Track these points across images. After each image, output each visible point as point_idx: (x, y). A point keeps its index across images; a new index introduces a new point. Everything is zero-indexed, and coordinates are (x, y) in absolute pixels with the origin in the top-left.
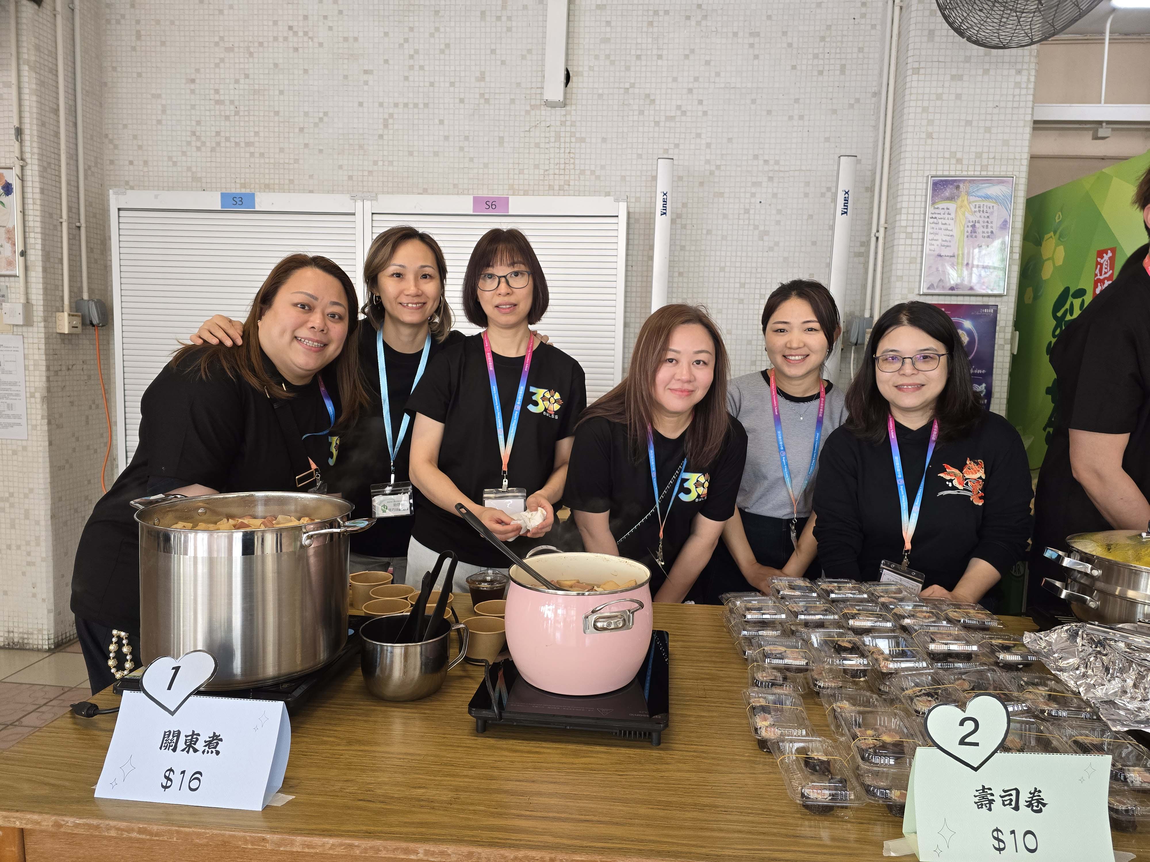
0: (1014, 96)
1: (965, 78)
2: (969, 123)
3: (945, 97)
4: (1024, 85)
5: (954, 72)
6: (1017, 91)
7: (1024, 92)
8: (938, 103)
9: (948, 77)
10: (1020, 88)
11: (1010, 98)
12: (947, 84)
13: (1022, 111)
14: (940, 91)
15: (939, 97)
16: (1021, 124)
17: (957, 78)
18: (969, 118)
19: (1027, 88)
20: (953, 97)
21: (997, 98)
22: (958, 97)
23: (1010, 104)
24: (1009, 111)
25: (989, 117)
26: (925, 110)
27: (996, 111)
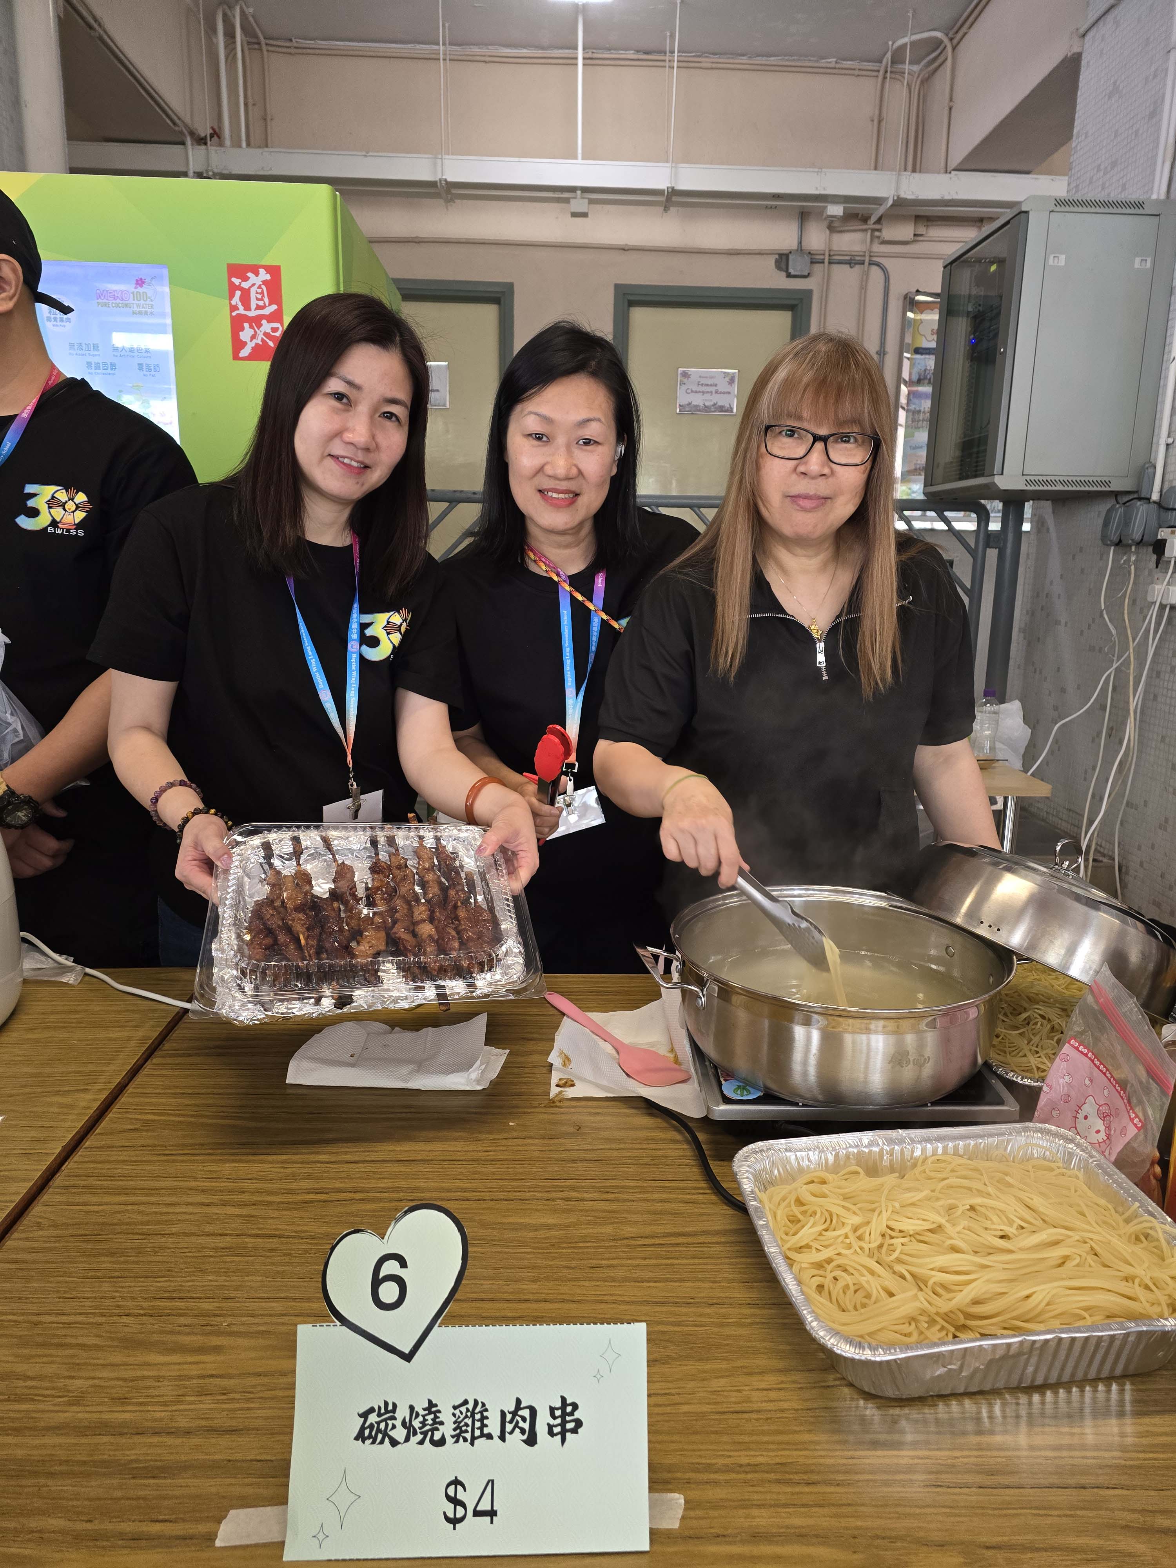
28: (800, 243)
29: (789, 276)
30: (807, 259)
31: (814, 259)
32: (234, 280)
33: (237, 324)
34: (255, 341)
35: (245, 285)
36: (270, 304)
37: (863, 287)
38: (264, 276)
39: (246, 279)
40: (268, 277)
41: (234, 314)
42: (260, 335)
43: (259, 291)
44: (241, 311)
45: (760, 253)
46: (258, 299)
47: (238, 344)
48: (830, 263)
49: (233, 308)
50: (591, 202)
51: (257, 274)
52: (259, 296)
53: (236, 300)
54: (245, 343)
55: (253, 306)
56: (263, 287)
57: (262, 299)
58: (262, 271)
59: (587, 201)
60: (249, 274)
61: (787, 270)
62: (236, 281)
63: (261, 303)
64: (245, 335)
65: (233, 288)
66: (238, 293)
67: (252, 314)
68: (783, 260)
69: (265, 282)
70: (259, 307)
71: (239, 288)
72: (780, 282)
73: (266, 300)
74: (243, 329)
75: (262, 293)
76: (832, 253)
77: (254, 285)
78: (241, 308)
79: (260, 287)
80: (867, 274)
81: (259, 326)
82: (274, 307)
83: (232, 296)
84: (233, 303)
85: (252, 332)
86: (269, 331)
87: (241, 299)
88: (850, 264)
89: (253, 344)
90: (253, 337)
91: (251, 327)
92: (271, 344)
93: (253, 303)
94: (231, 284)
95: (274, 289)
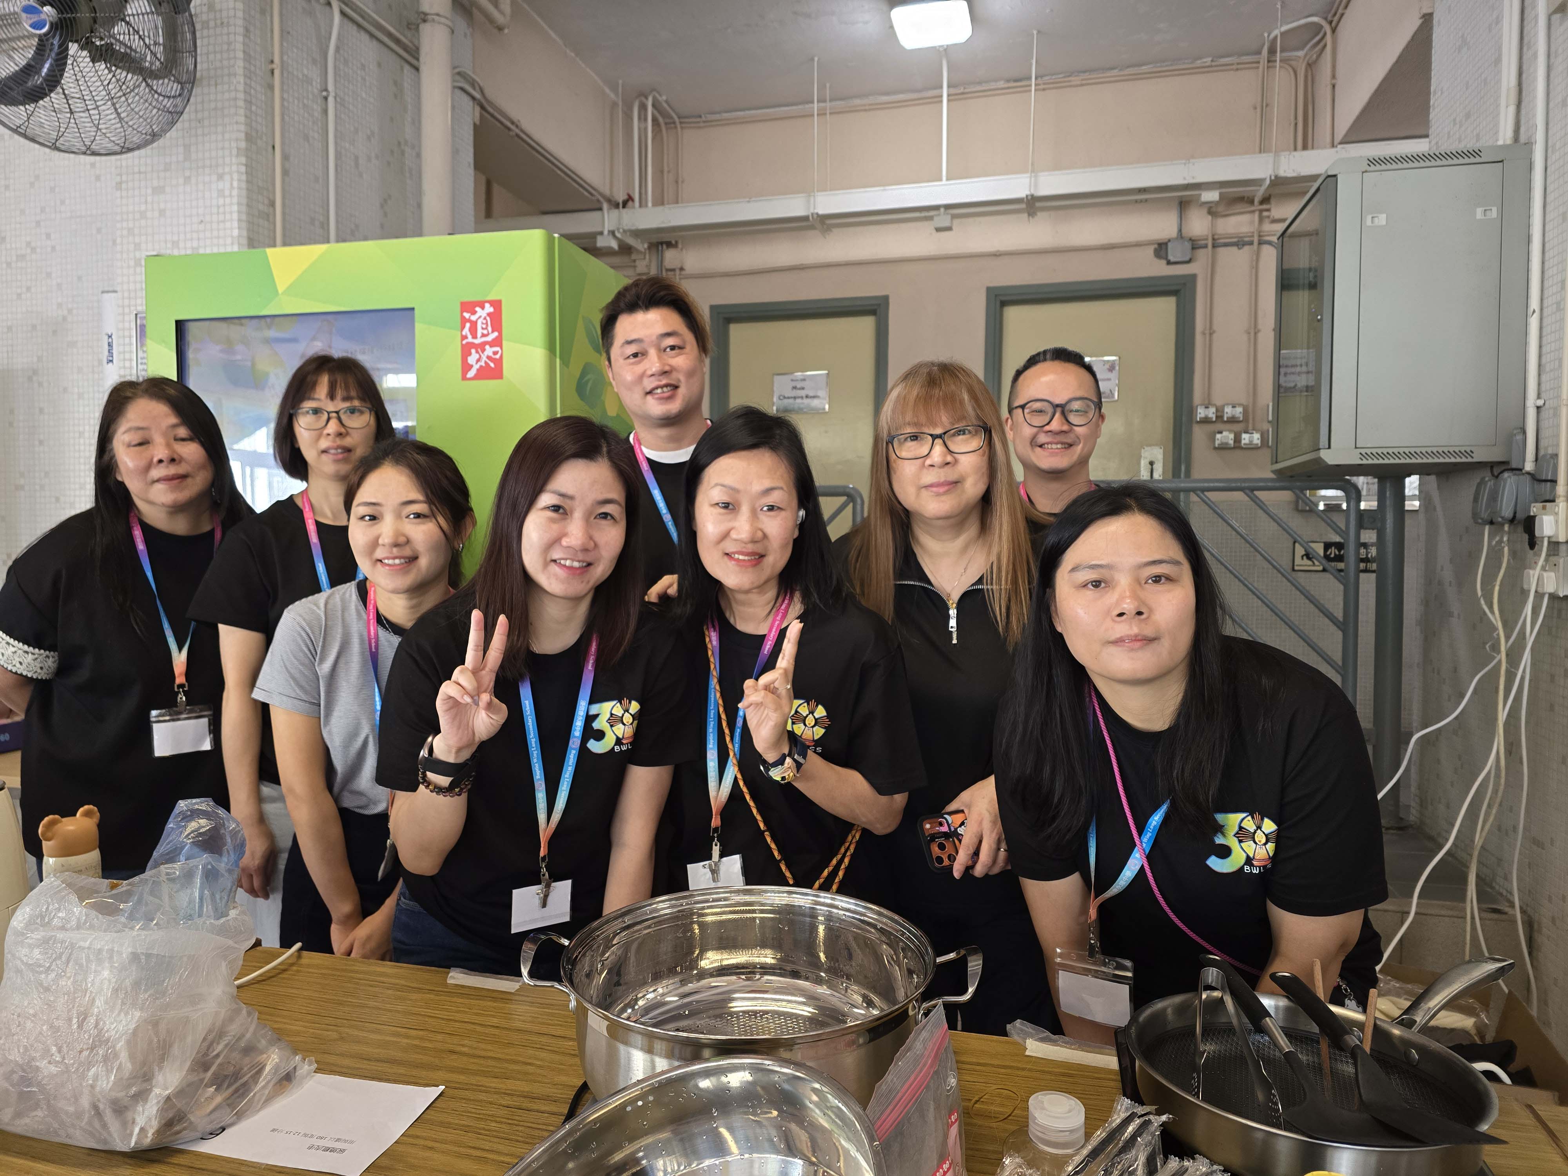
0: (218, 207)
1: (168, 189)
3: (149, 214)
4: (227, 193)
5: (155, 183)
6: (221, 201)
7: (228, 200)
8: (143, 222)
9: (149, 191)
10: (224, 197)
11: (215, 210)
12: (149, 199)
13: (228, 225)
14: (143, 208)
15: (143, 215)
16: (229, 241)
17: (158, 190)
18: (175, 238)
19: (231, 196)
20: (156, 214)
21: (201, 211)
22: (162, 213)
23: (215, 218)
24: (215, 226)
25: (195, 235)
26: (130, 231)
27: (201, 227)
28: (1180, 231)
29: (1169, 263)
30: (1188, 245)
31: (1195, 245)
33: (466, 350)
35: (474, 318)
36: (493, 332)
37: (1255, 267)
38: (489, 309)
39: (474, 313)
40: (491, 310)
41: (464, 342)
44: (470, 339)
45: (1138, 245)
46: (483, 329)
47: (466, 367)
48: (1214, 246)
49: (464, 337)
50: (954, 217)
51: (483, 308)
53: (466, 331)
54: (472, 366)
56: (488, 319)
58: (487, 305)
59: (949, 217)
60: (478, 309)
61: (1166, 258)
64: (472, 360)
66: (468, 325)
67: (477, 341)
68: (1161, 249)
69: (489, 314)
71: (469, 321)
72: (1159, 269)
74: (470, 354)
75: (487, 323)
76: (1216, 237)
77: (480, 317)
78: (470, 336)
79: (485, 319)
80: (1258, 254)
84: (464, 333)
86: (491, 354)
87: (470, 330)
88: (1238, 245)
90: (478, 361)
91: (477, 352)
92: (492, 365)
93: (480, 332)
94: (463, 318)
95: (496, 320)
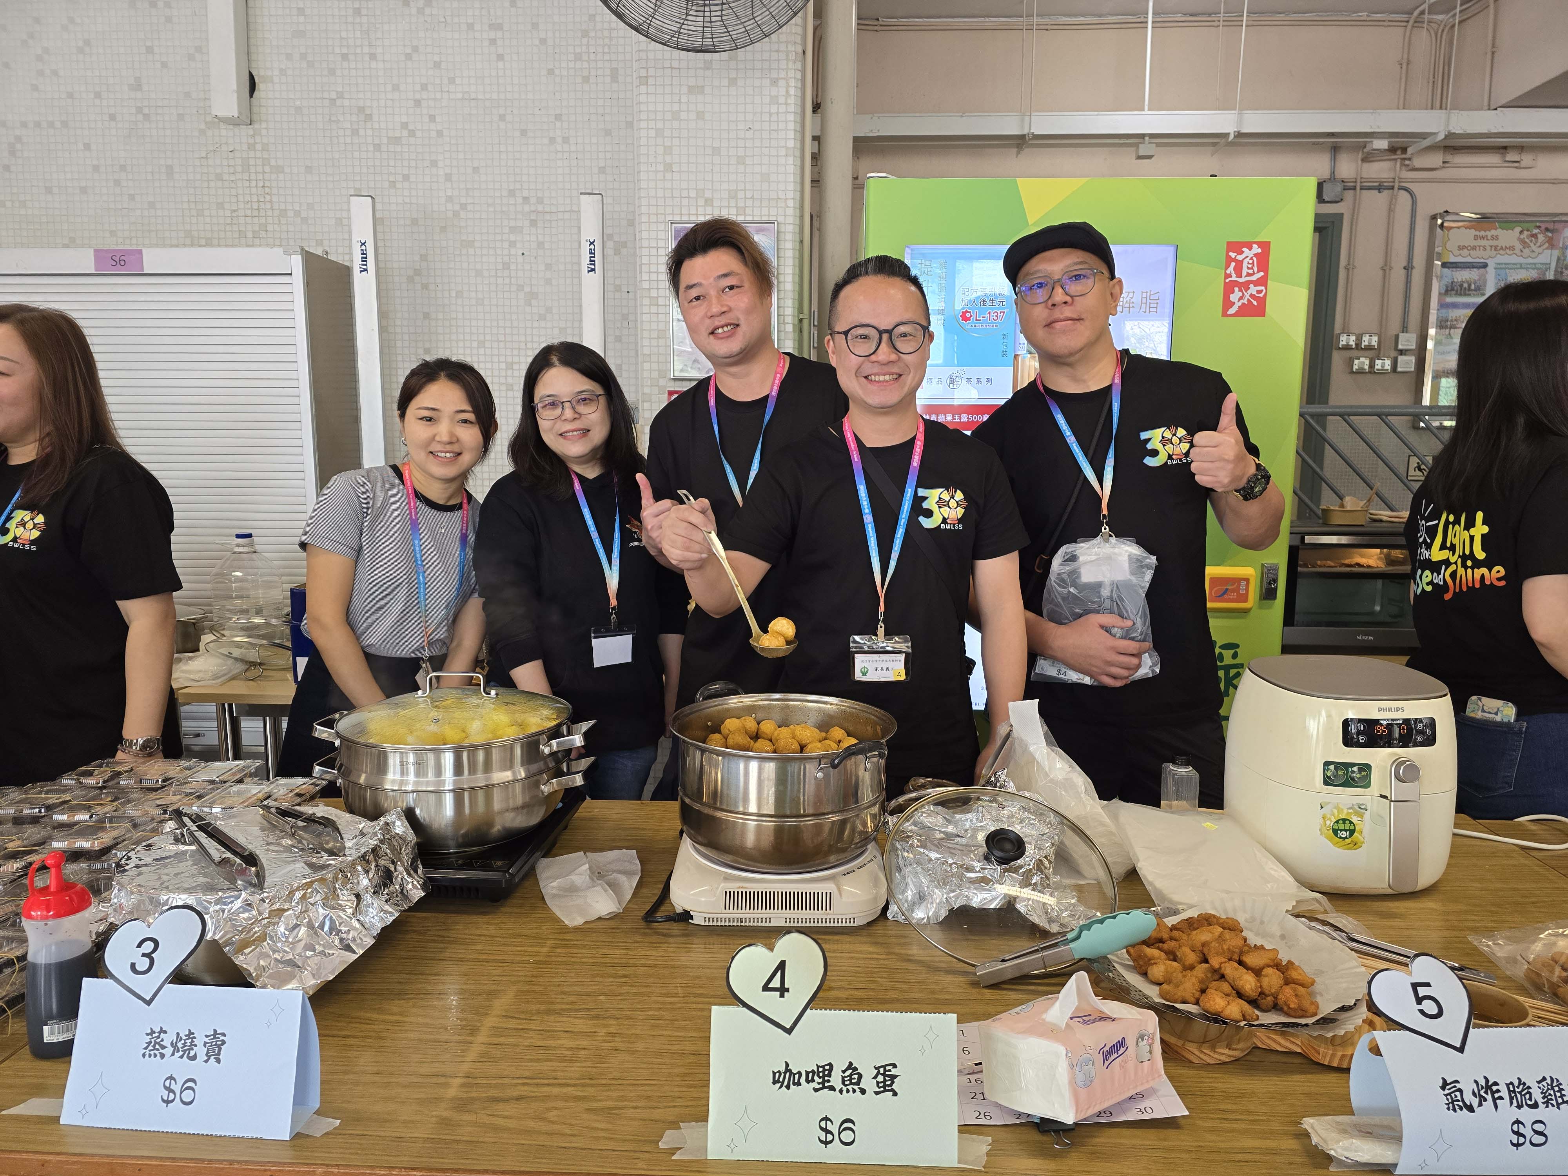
2: (716, 151)
10: (777, 104)
11: (766, 117)
13: (782, 135)
14: (676, 107)
15: (676, 116)
17: (696, 90)
18: (716, 144)
19: (786, 105)
20: (693, 116)
21: (749, 117)
22: (700, 115)
23: (766, 126)
24: (766, 135)
25: (741, 143)
26: (659, 133)
28: (1333, 172)
29: (1322, 201)
30: (1338, 185)
31: (1343, 186)
32: (1231, 254)
33: (1229, 288)
34: (1242, 301)
35: (1240, 258)
36: (1259, 271)
37: (1393, 209)
38: (1256, 249)
39: (1242, 252)
40: (1259, 251)
41: (1227, 281)
42: (1247, 296)
43: (1251, 262)
44: (1234, 278)
46: (1248, 268)
47: (1227, 304)
48: (1361, 190)
49: (1227, 276)
51: (1250, 249)
52: (1250, 266)
53: (1231, 269)
54: (1234, 303)
55: (1244, 274)
56: (1255, 259)
57: (1252, 268)
58: (1255, 246)
59: (1153, 145)
60: (1244, 249)
61: (1320, 197)
62: (1233, 255)
63: (1251, 271)
64: (1234, 298)
65: (1229, 260)
66: (1233, 264)
67: (1241, 280)
69: (1256, 255)
70: (1248, 275)
71: (1235, 260)
73: (1256, 269)
74: (1233, 292)
75: (1253, 263)
76: (1363, 181)
77: (1246, 257)
78: (1234, 275)
79: (1251, 259)
80: (1396, 198)
81: (1247, 289)
82: (1262, 274)
83: (1227, 266)
84: (1228, 272)
85: (1240, 294)
86: (1255, 293)
87: (1235, 269)
88: (1379, 190)
89: (1240, 304)
90: (1241, 298)
91: (1240, 290)
92: (1255, 303)
93: (1245, 271)
94: (1228, 257)
95: (1263, 261)
